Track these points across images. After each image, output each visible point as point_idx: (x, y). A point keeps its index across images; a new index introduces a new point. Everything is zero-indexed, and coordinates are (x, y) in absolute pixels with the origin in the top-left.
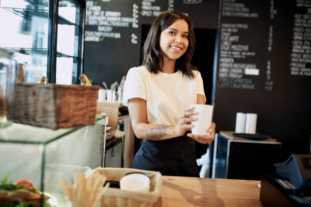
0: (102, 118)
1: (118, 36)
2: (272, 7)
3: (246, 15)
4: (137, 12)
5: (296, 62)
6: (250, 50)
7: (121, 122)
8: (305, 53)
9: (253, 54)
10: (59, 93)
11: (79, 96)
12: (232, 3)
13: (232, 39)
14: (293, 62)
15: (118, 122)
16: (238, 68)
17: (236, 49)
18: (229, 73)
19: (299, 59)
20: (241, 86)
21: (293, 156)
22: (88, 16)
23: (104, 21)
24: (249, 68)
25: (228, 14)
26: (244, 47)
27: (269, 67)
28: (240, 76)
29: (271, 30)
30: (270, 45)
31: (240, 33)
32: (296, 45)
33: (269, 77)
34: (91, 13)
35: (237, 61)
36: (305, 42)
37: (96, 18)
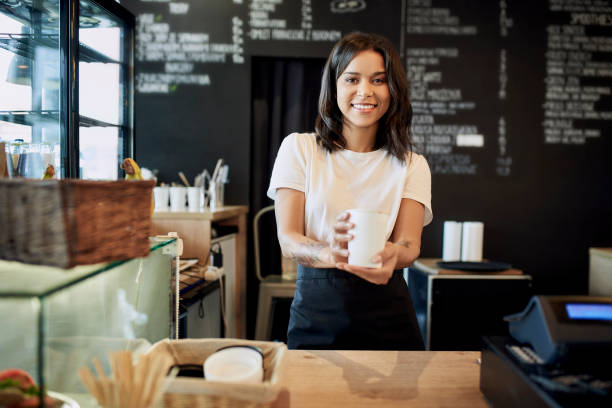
0: (169, 243)
1: (204, 80)
2: (503, 12)
3: (454, 31)
4: (241, 32)
5: (554, 119)
6: (465, 99)
7: (215, 248)
8: (571, 100)
9: (471, 105)
10: (72, 197)
11: (114, 201)
12: (425, 8)
13: (429, 77)
14: (549, 118)
15: (211, 251)
16: (444, 134)
17: (438, 98)
18: (425, 144)
19: (559, 111)
20: (451, 169)
21: (536, 299)
22: (144, 43)
23: (177, 52)
24: (465, 133)
25: (419, 29)
26: (452, 93)
27: (502, 131)
28: (447, 151)
29: (503, 58)
30: (503, 86)
31: (444, 65)
32: (552, 85)
33: (503, 150)
34: (150, 36)
35: (440, 120)
36: (571, 79)
37: (160, 46)
